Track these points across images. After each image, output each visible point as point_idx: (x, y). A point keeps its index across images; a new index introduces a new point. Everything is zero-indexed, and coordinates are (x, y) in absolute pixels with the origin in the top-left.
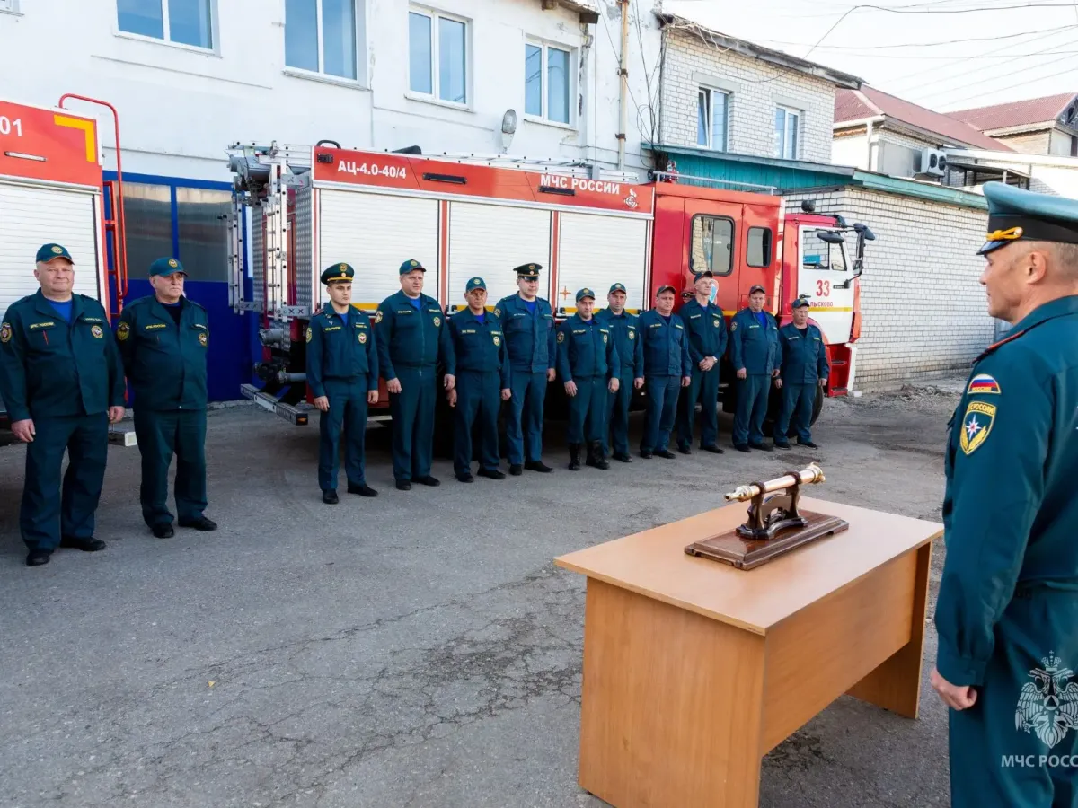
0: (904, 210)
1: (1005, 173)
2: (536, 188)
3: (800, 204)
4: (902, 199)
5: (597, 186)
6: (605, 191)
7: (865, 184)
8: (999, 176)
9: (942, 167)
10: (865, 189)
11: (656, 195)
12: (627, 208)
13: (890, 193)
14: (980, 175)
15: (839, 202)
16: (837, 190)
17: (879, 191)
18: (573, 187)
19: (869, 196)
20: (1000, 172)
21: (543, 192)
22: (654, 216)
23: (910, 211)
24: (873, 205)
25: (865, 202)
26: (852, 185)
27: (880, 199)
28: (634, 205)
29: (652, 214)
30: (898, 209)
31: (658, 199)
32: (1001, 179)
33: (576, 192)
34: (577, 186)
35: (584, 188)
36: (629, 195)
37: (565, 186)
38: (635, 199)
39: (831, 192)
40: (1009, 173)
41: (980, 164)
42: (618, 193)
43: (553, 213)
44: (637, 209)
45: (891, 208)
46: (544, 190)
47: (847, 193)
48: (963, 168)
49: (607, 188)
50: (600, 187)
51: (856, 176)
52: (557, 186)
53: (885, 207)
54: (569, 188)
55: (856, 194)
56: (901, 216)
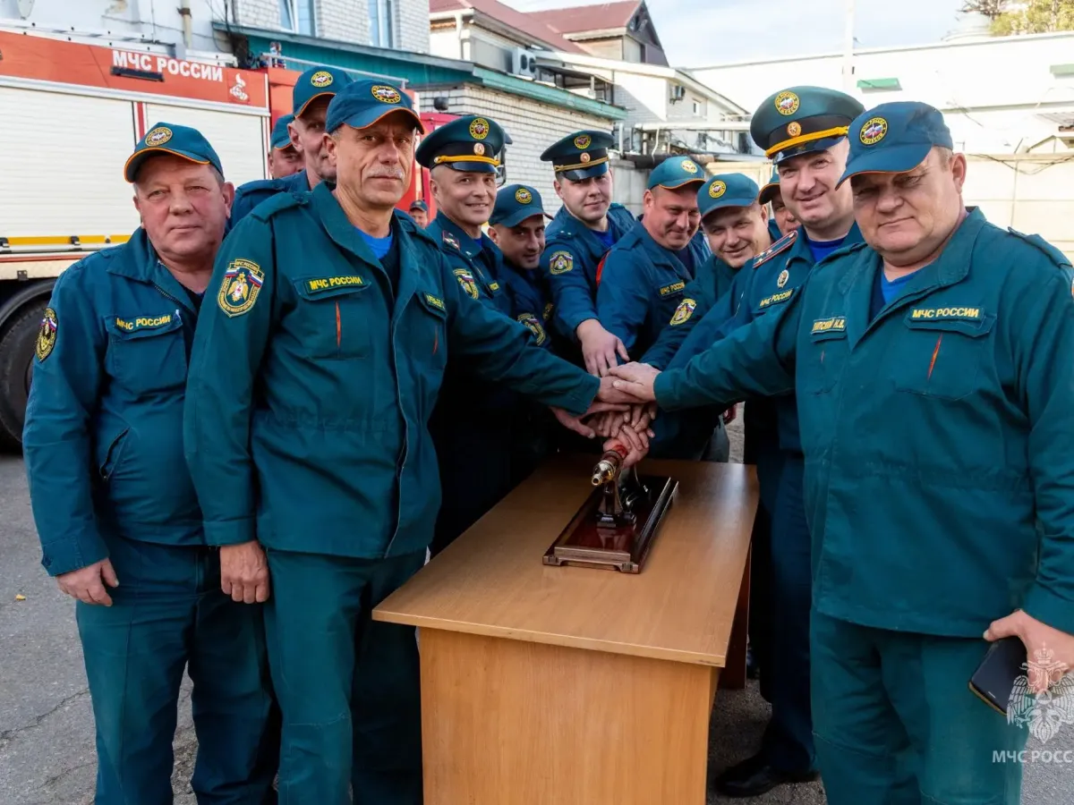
0: (521, 112)
1: (593, 79)
2: (107, 70)
3: (431, 102)
4: (520, 100)
5: (192, 70)
6: (204, 77)
7: (485, 82)
8: (586, 81)
9: (532, 70)
10: (484, 87)
11: (270, 84)
12: (234, 100)
13: (508, 93)
14: (569, 80)
15: (459, 101)
16: (456, 88)
17: (497, 91)
18: (160, 70)
19: (490, 96)
20: (587, 77)
21: (119, 75)
22: (271, 111)
23: (529, 114)
24: (492, 106)
25: (484, 103)
26: (471, 82)
27: (500, 99)
28: (244, 97)
29: (267, 109)
30: (516, 111)
31: (273, 90)
32: (588, 85)
33: (164, 77)
34: (165, 69)
35: (175, 72)
36: (236, 83)
37: (148, 68)
38: (243, 90)
39: (449, 90)
40: (596, 79)
41: (567, 68)
42: (221, 80)
43: (135, 105)
44: (247, 102)
45: (510, 110)
46: (118, 72)
47: (467, 91)
48: (552, 71)
49: (205, 74)
50: (196, 71)
51: (476, 73)
52: (137, 67)
53: (503, 108)
54: (154, 71)
55: (475, 93)
56: (520, 119)
